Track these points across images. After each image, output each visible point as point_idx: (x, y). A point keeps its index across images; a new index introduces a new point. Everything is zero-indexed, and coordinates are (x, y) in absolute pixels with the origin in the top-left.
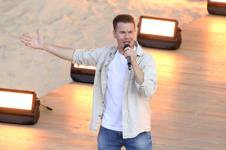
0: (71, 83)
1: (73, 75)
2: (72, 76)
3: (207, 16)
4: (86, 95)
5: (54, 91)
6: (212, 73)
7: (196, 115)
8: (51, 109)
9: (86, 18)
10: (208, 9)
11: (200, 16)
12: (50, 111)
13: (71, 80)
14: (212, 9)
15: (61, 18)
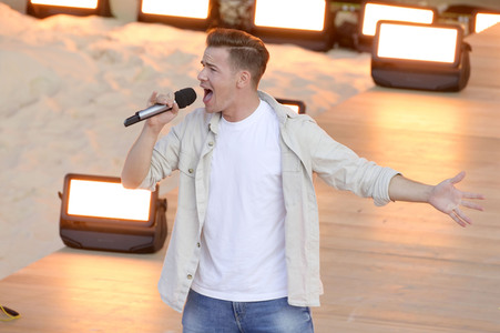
0: (61, 251)
1: (65, 232)
2: (62, 236)
3: (371, 90)
4: (97, 279)
5: (22, 272)
6: (385, 221)
7: (351, 319)
8: (15, 314)
9: (92, 101)
10: (373, 75)
11: (355, 92)
12: (13, 318)
13: (61, 245)
14: (383, 75)
15: (35, 101)
